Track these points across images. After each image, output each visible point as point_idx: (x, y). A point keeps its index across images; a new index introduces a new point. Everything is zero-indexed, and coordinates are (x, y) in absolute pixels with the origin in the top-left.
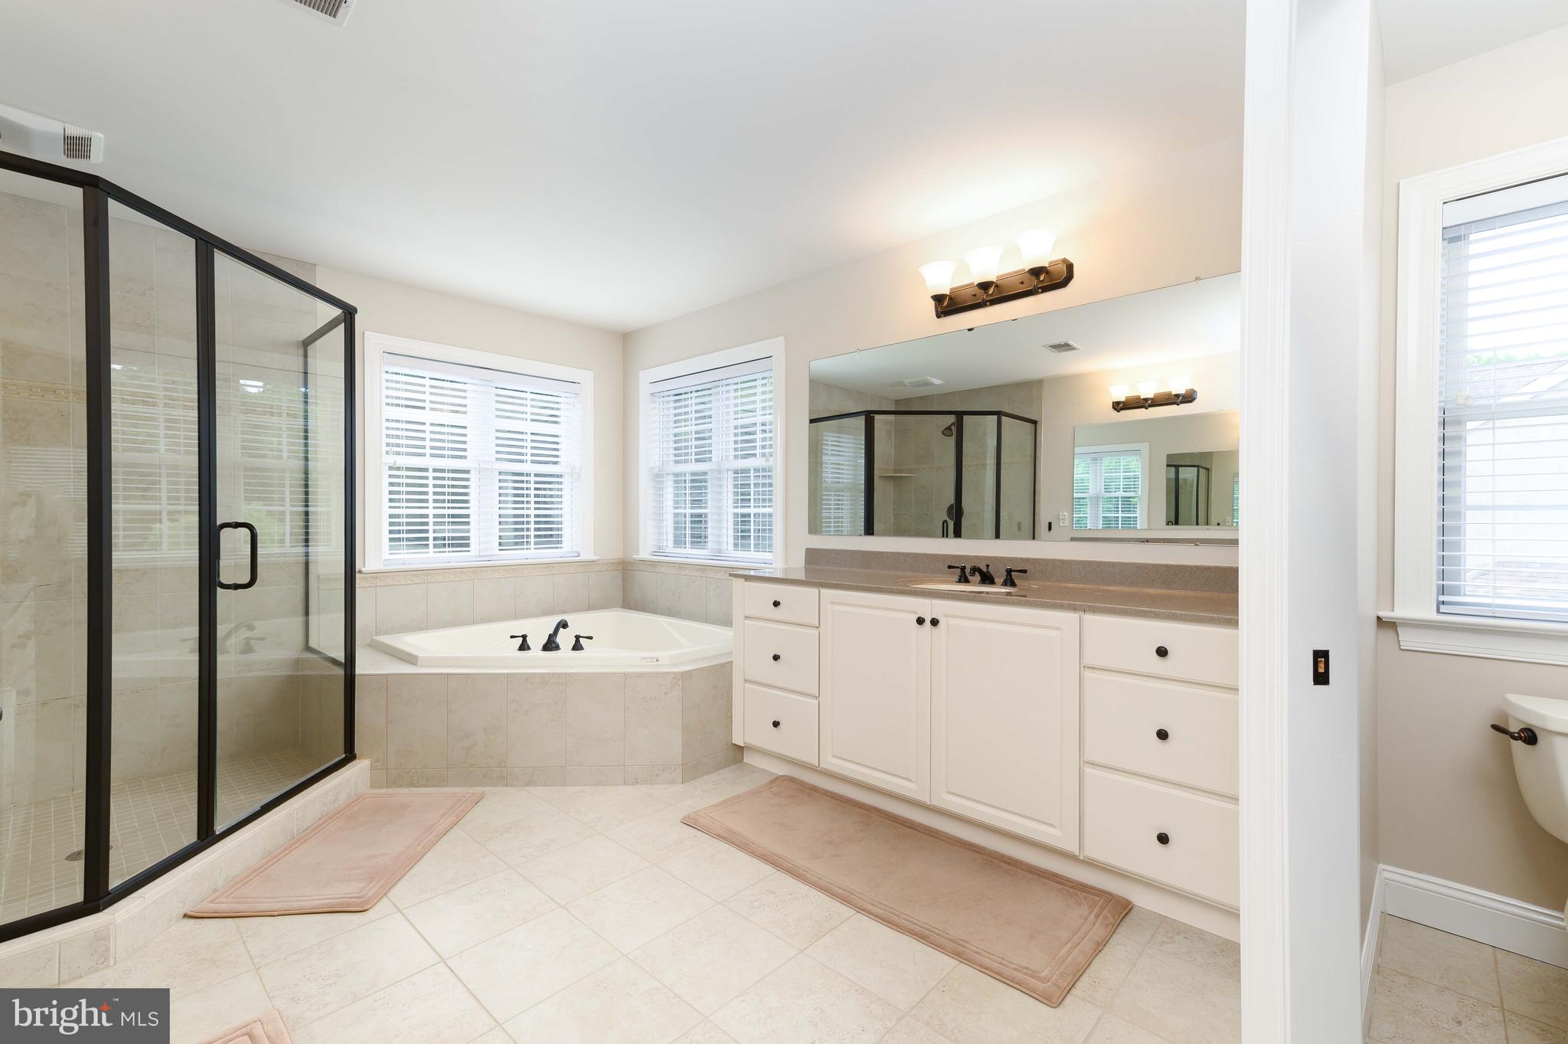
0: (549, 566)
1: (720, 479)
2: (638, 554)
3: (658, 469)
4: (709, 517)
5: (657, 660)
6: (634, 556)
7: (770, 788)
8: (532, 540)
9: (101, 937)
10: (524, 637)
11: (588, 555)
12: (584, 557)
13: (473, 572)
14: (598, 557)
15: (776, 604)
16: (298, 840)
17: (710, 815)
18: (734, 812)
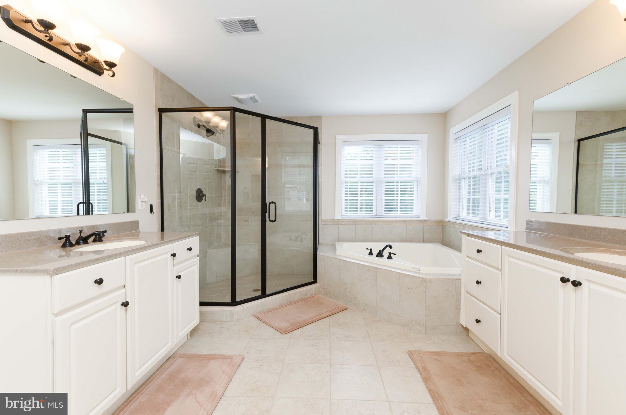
0: (404, 221)
1: (485, 180)
2: (447, 218)
3: (458, 176)
4: (480, 200)
5: (419, 270)
6: (445, 219)
7: (469, 356)
8: (399, 210)
9: (232, 313)
10: (371, 250)
11: (423, 217)
12: (421, 218)
13: (372, 221)
14: (428, 219)
15: (479, 251)
16: (290, 303)
17: (422, 355)
18: (437, 360)
